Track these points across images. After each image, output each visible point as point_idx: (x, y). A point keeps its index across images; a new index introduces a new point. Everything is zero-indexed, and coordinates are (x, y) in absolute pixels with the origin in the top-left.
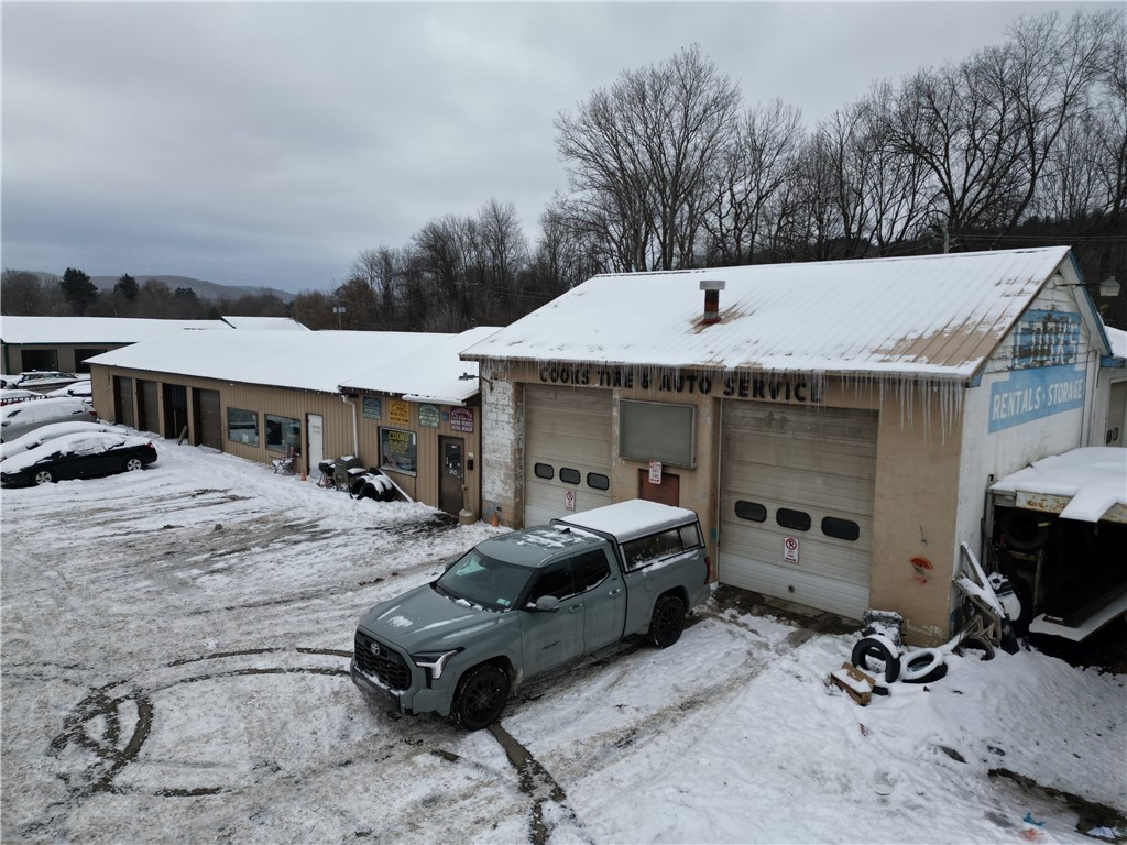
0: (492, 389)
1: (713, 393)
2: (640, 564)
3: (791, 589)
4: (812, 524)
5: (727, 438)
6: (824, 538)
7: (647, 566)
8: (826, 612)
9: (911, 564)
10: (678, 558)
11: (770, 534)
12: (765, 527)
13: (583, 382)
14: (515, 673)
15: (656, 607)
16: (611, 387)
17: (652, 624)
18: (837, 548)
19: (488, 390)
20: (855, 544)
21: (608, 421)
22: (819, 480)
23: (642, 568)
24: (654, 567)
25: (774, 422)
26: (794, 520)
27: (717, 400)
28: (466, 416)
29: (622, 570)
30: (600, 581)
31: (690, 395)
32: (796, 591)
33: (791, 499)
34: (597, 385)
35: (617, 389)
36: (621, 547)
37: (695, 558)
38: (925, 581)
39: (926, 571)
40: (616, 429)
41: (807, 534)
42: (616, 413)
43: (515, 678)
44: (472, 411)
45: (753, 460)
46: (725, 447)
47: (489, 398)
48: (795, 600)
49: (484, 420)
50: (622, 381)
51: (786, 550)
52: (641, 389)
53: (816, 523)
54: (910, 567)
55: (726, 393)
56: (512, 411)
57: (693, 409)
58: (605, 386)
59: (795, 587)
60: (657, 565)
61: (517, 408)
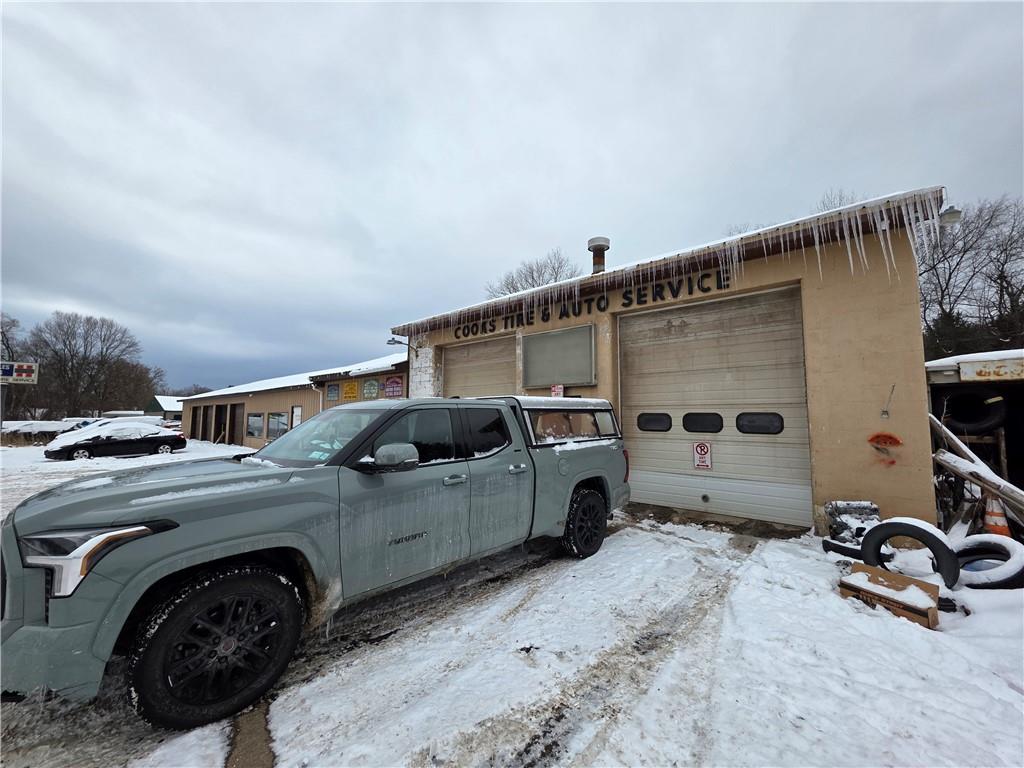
0: (417, 356)
1: (611, 310)
2: (550, 440)
3: (705, 498)
4: (725, 424)
5: (625, 355)
6: (741, 436)
7: (560, 444)
8: (751, 520)
9: (868, 445)
10: (595, 444)
11: (679, 442)
12: (670, 436)
13: (491, 331)
14: (322, 587)
15: (572, 501)
16: (515, 329)
17: (568, 523)
18: (759, 445)
19: (414, 358)
20: (779, 438)
21: (513, 364)
22: (729, 376)
23: (553, 445)
24: (568, 447)
25: (673, 329)
26: (703, 423)
27: (614, 315)
28: (398, 383)
29: (529, 444)
30: (496, 450)
31: (590, 316)
32: (711, 500)
33: (699, 402)
34: (503, 330)
35: (521, 328)
36: (526, 413)
37: (614, 447)
38: (893, 463)
39: (892, 449)
40: (520, 366)
41: (720, 435)
42: (519, 351)
43: (321, 598)
44: (401, 378)
45: (652, 371)
46: (625, 363)
47: (415, 364)
48: (710, 510)
49: (410, 384)
50: (525, 321)
51: (697, 456)
52: (541, 322)
53: (729, 422)
54: (870, 448)
55: (624, 305)
56: (432, 371)
57: (591, 330)
58: (510, 329)
59: (710, 496)
60: (571, 445)
61: (436, 369)
